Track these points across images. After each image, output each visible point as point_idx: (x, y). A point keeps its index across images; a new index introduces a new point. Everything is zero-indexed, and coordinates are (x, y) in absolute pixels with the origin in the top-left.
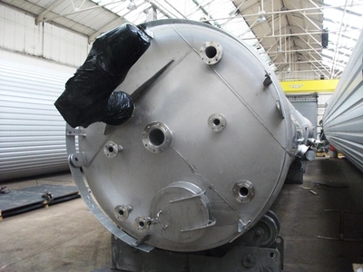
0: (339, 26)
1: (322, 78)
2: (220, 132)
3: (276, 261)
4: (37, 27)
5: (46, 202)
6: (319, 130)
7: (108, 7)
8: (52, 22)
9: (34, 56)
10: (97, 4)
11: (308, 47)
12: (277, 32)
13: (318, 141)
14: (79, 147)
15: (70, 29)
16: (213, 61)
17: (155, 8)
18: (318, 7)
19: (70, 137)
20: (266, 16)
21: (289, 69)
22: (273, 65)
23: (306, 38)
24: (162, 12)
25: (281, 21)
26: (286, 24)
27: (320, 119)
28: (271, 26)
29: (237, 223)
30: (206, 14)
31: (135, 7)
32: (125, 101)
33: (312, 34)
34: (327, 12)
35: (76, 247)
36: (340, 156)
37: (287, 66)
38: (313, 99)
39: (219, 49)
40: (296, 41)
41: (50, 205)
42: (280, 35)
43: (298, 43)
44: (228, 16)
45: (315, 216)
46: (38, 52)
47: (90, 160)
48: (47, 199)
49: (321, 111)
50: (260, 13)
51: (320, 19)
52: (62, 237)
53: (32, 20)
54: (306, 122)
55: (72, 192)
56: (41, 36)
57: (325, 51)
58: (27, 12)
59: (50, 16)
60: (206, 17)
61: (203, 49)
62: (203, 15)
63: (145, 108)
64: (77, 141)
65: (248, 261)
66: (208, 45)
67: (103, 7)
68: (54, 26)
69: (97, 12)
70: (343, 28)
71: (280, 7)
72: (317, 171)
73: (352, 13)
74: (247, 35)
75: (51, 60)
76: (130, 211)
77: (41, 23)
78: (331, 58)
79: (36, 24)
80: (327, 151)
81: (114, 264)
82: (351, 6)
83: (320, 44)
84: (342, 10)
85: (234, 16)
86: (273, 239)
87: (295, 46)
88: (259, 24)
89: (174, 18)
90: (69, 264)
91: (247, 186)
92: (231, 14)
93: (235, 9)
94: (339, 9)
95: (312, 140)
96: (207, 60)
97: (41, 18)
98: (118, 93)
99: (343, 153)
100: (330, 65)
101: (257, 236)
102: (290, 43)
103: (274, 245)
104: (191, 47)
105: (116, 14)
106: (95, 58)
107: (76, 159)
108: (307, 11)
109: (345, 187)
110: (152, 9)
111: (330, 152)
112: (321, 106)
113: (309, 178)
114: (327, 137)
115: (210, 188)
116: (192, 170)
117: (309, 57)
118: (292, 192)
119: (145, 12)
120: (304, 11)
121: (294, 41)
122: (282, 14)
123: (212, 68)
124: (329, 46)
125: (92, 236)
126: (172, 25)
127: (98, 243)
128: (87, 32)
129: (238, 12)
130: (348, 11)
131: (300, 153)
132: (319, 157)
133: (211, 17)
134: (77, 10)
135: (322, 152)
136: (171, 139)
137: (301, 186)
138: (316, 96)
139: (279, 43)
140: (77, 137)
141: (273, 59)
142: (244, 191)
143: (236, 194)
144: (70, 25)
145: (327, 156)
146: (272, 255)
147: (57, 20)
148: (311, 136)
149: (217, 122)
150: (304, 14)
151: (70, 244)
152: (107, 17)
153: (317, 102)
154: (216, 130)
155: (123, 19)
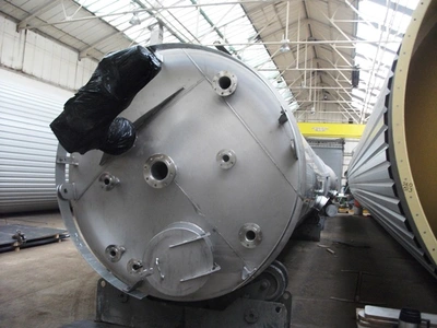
0: (371, 63)
1: (351, 122)
2: (228, 169)
3: (282, 318)
4: (18, 35)
5: (16, 244)
6: (344, 182)
7: (107, 19)
8: (36, 30)
9: (12, 69)
10: (93, 14)
11: (336, 85)
12: (301, 65)
13: (341, 195)
14: (70, 178)
15: (58, 41)
16: (226, 93)
17: (161, 24)
18: (350, 41)
19: (60, 165)
20: (290, 46)
21: (313, 109)
22: (295, 103)
23: (335, 74)
24: (169, 30)
25: (308, 53)
26: (312, 56)
27: (345, 169)
28: (295, 58)
29: (241, 271)
30: (222, 37)
31: (139, 22)
32: (127, 130)
33: (342, 71)
34: (359, 47)
35: (54, 296)
36: (365, 214)
37: (311, 105)
38: (340, 146)
39: (234, 80)
40: (323, 76)
41: (22, 248)
42: (306, 69)
43: (325, 79)
44: (247, 42)
45: (331, 276)
46: (16, 65)
47: (80, 193)
48: (19, 241)
49: (347, 161)
50: (283, 41)
51: (351, 54)
52: (37, 284)
53: (13, 25)
54: (328, 171)
55: (48, 234)
56: (22, 46)
57: (355, 91)
58: (8, 16)
59: (36, 23)
60: (221, 40)
61: (216, 78)
62: (217, 38)
63: (148, 138)
64: (67, 170)
65: (252, 315)
66: (222, 74)
67: (100, 18)
68: (38, 36)
69: (92, 23)
70: (377, 66)
71: (307, 36)
72: (338, 228)
73: (387, 50)
74: (267, 66)
75: (31, 76)
76: (123, 252)
77: (23, 31)
78: (362, 100)
79: (17, 31)
80: (351, 207)
81: (99, 315)
82: (387, 42)
83: (350, 82)
84: (377, 46)
85: (253, 42)
86: (280, 292)
87: (322, 82)
88: (282, 54)
89: (187, 41)
90: (45, 313)
91: (255, 229)
92: (250, 39)
93: (254, 34)
94: (374, 44)
95: (335, 193)
96: (220, 91)
97: (24, 24)
98: (120, 119)
99: (369, 210)
100: (360, 108)
101: (262, 288)
102: (317, 79)
103: (280, 300)
104: (203, 74)
105: (114, 28)
106: (100, 79)
107: (65, 191)
108: (337, 44)
109: (367, 247)
110: (158, 26)
111: (354, 208)
112: (348, 155)
113: (328, 235)
114: (353, 190)
115: (214, 230)
116: (196, 209)
117: (337, 97)
118: (307, 250)
119: (150, 28)
120: (335, 44)
121: (321, 77)
122: (309, 45)
123: (224, 100)
124: (360, 85)
125: (72, 285)
126: (185, 50)
127: (79, 293)
128: (78, 46)
129: (259, 37)
130: (382, 48)
131: (318, 205)
132: (342, 213)
133: (226, 41)
134: (68, 18)
135: (345, 207)
136: (175, 174)
137: (318, 244)
138: (342, 142)
139: (303, 77)
140: (67, 166)
141: (295, 95)
142: (251, 235)
143: (242, 239)
144: (58, 35)
145: (351, 213)
146: (278, 310)
147: (44, 29)
148: (333, 188)
149: (226, 158)
150: (334, 47)
151: (47, 292)
152: (103, 31)
153: (343, 149)
154: (226, 167)
155: (123, 34)
